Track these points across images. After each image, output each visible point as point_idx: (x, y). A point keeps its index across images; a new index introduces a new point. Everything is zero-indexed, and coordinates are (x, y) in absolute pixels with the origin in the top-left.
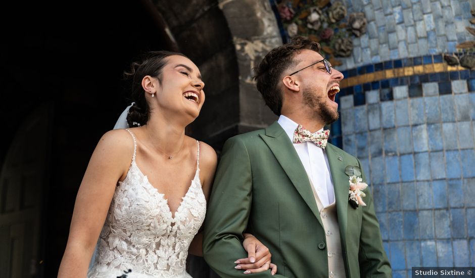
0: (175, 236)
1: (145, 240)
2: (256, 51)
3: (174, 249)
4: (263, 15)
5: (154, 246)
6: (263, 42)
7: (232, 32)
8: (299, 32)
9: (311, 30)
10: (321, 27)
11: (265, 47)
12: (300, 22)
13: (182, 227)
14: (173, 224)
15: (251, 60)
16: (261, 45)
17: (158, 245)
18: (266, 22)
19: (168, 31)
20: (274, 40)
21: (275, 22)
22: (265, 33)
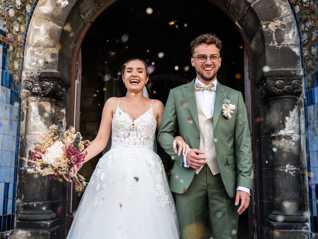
0: (136, 130)
1: (122, 133)
2: (276, 26)
3: (137, 136)
4: (281, 4)
5: (127, 135)
6: (281, 20)
7: (260, 19)
8: (300, 10)
9: (305, 7)
10: (310, 4)
11: (282, 22)
12: (300, 4)
13: (138, 125)
14: (133, 125)
15: (273, 32)
16: (280, 22)
17: (129, 134)
18: (283, 8)
19: (237, 23)
20: (288, 17)
21: (289, 6)
22: (282, 15)
